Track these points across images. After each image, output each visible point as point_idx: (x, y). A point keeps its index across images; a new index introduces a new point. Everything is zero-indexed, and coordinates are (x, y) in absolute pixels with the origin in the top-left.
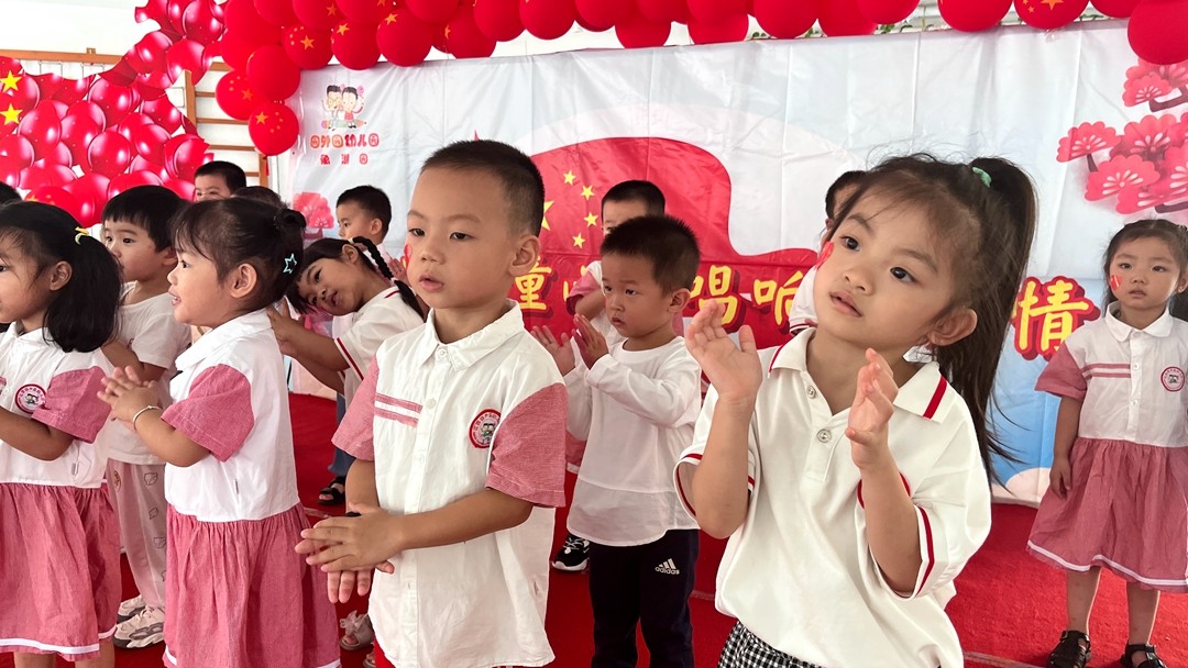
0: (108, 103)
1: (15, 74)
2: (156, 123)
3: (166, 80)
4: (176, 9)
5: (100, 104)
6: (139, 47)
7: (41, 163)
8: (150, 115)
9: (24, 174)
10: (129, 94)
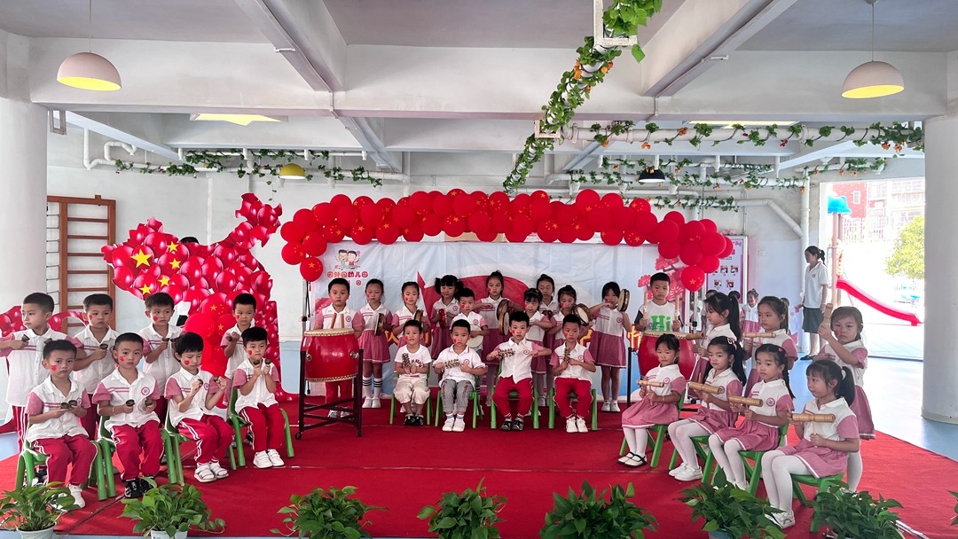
0: (223, 257)
1: (175, 243)
2: (247, 266)
3: (250, 245)
4: (254, 211)
5: (220, 258)
6: (237, 229)
7: (193, 288)
8: (244, 262)
9: (184, 294)
10: (233, 253)
